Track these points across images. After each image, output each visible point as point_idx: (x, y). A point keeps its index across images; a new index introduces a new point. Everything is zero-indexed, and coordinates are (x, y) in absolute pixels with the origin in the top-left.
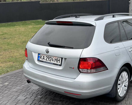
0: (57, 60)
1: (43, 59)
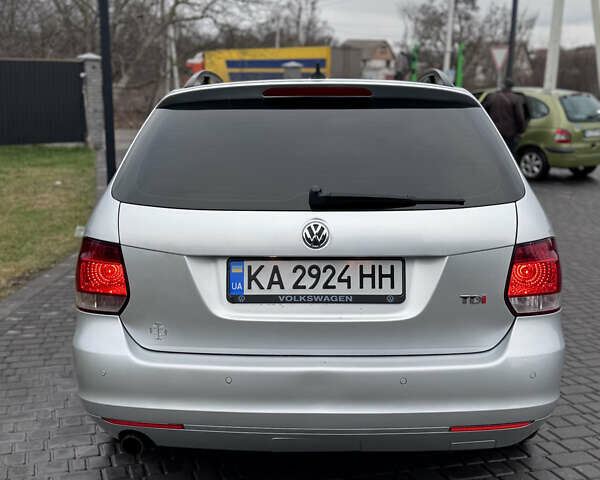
1: (272, 283)
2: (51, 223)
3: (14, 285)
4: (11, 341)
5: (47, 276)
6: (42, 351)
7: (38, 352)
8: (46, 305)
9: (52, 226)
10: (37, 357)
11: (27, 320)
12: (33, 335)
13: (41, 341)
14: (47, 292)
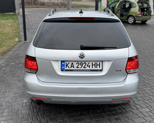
0: (95, 65)
1: (71, 67)
2: (9, 37)
3: (2, 55)
4: (4, 71)
5: (10, 52)
6: (12, 74)
7: (11, 74)
8: (11, 61)
9: (9, 38)
10: (10, 76)
11: (7, 65)
12: (9, 69)
13: (11, 71)
14: (11, 57)
